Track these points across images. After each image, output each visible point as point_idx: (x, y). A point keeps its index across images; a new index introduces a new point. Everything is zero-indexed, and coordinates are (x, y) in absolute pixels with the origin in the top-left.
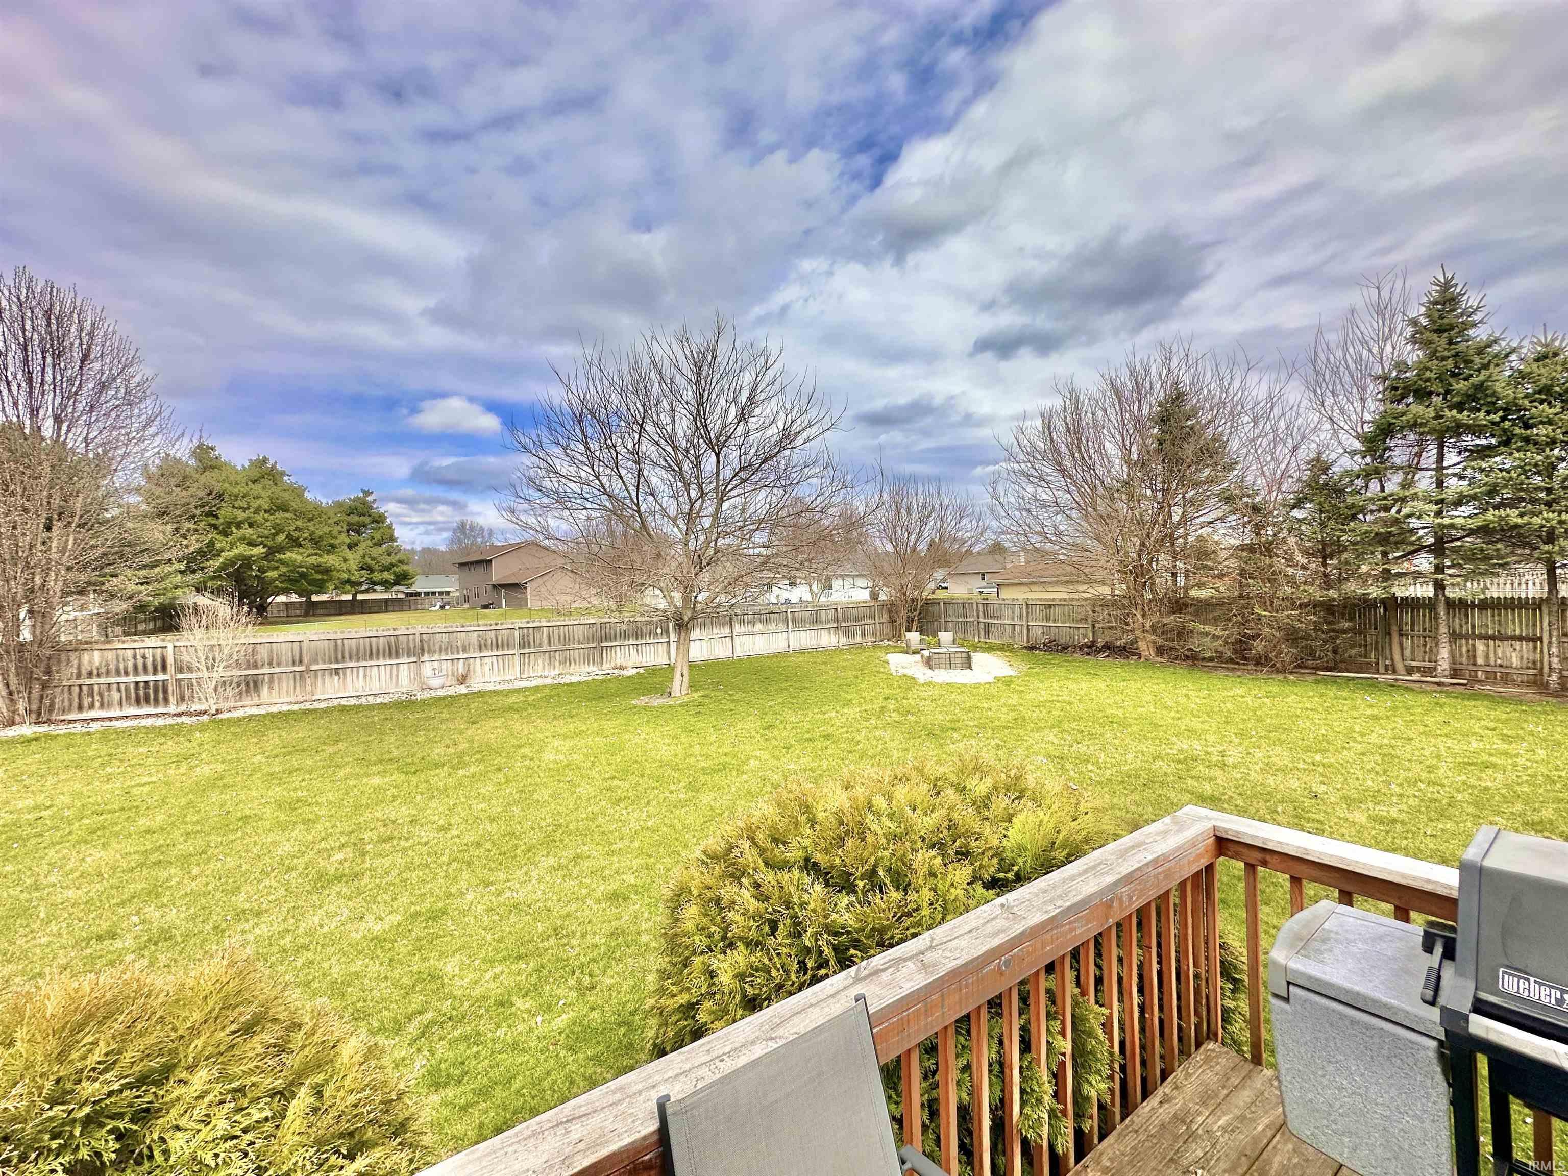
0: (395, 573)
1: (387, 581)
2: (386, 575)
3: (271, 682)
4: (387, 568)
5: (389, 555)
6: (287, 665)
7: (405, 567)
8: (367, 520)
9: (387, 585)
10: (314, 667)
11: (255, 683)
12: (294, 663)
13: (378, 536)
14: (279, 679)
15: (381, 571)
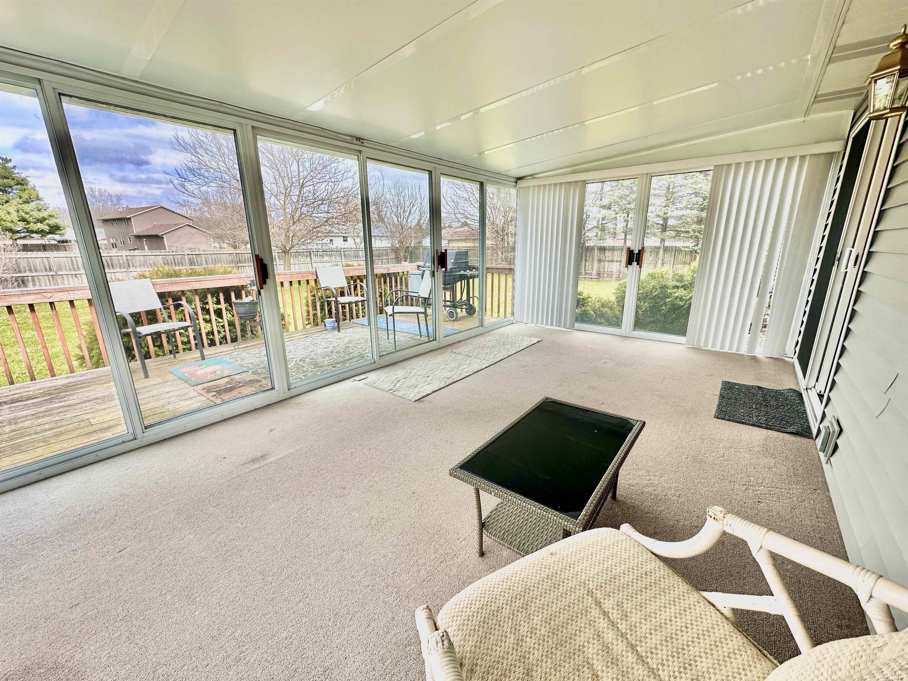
0: (49, 225)
1: (42, 231)
2: (40, 226)
3: (33, 280)
4: (42, 220)
5: (39, 210)
6: (42, 271)
7: (57, 221)
8: (12, 183)
9: (42, 233)
10: (59, 273)
11: (23, 282)
12: (46, 270)
13: (25, 196)
14: (39, 280)
15: (35, 223)
